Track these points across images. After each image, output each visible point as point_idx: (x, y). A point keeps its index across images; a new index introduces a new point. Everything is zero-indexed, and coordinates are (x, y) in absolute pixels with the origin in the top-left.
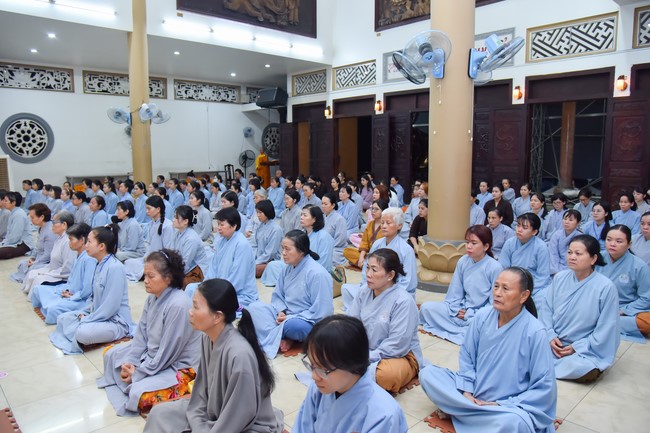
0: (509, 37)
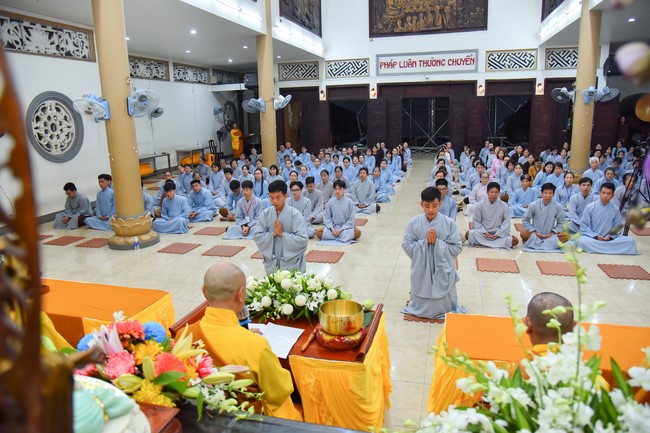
0: (474, 54)
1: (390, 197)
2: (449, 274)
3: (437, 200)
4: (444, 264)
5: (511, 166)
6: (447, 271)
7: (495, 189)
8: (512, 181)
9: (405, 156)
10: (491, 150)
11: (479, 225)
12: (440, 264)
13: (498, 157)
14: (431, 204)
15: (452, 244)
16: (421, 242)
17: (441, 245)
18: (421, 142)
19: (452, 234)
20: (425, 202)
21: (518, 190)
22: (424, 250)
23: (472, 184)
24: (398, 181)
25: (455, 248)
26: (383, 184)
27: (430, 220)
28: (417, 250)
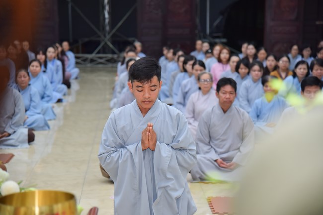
1: (50, 123)
2: (178, 199)
3: (155, 78)
4: (170, 184)
5: (243, 70)
6: (175, 194)
7: (228, 88)
8: (247, 90)
9: (66, 63)
10: (206, 52)
11: (206, 148)
12: (164, 184)
13: (219, 60)
14: (146, 86)
15: (181, 150)
16: (131, 148)
17: (164, 151)
18: (89, 47)
19: (179, 134)
20: (136, 83)
21: (258, 101)
22: (136, 160)
23: (185, 95)
24: (59, 101)
25: (186, 156)
26: (37, 99)
27: (144, 111)
28: (126, 161)
